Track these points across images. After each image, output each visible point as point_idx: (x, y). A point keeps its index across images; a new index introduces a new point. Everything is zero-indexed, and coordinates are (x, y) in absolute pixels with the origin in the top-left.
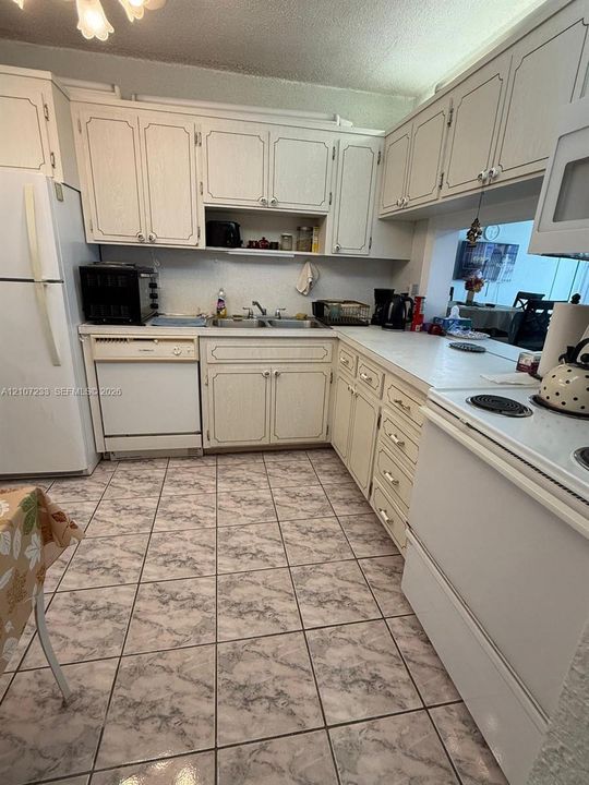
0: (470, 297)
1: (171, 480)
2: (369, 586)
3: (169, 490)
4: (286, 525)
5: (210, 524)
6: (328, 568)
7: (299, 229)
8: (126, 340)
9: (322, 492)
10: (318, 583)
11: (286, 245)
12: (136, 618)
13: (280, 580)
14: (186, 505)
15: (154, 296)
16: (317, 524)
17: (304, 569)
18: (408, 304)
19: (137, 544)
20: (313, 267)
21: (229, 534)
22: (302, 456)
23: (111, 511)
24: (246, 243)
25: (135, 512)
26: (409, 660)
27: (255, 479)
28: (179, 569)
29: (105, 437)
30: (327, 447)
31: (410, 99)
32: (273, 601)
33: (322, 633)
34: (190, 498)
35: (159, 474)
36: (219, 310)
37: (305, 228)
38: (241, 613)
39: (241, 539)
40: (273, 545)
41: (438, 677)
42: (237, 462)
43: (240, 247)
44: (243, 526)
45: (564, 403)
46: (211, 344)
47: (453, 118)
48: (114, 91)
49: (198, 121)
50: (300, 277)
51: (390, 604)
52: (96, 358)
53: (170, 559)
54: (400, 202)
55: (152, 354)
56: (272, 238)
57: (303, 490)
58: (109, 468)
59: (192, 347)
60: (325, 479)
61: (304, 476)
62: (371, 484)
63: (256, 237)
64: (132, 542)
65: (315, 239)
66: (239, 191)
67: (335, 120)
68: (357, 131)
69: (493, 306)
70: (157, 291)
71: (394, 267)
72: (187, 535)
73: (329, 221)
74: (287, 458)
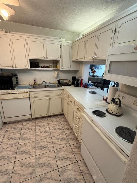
0: (93, 74)
1: (24, 128)
2: (73, 153)
3: (23, 131)
4: (53, 138)
5: (34, 140)
6: (64, 149)
7: (53, 63)
8: (9, 94)
9: (62, 127)
10: (62, 154)
11: (50, 67)
12: (14, 173)
13: (52, 154)
14: (28, 135)
15: (17, 80)
16: (61, 137)
17: (58, 150)
18: (79, 81)
19: (14, 149)
20: (57, 72)
21: (39, 142)
22: (57, 117)
23: (7, 140)
24: (40, 67)
25: (14, 139)
26: (83, 173)
27: (45, 125)
28: (26, 155)
29: (5, 118)
30: (63, 114)
31: (77, 34)
32: (50, 161)
33: (62, 169)
34: (29, 133)
35: (20, 126)
36: (34, 83)
37: (55, 63)
38: (42, 166)
39: (42, 144)
40: (50, 144)
41: (90, 176)
42: (41, 120)
43: (39, 68)
44: (43, 140)
45: (113, 112)
46: (33, 93)
47: (87, 43)
48: (3, 30)
49: (27, 38)
50: (55, 74)
51: (78, 157)
52: (1, 99)
53: (23, 153)
54: (76, 59)
55: (17, 97)
56: (47, 65)
57: (57, 127)
58: (6, 126)
59: (28, 94)
60: (63, 123)
61: (58, 123)
62: (73, 126)
63: (43, 65)
64: (13, 149)
65: (57, 65)
66: (38, 55)
67: (60, 39)
68: (66, 42)
69: (98, 76)
70: (18, 79)
71: (76, 72)
72: (28, 145)
73: (60, 62)
74: (53, 118)
